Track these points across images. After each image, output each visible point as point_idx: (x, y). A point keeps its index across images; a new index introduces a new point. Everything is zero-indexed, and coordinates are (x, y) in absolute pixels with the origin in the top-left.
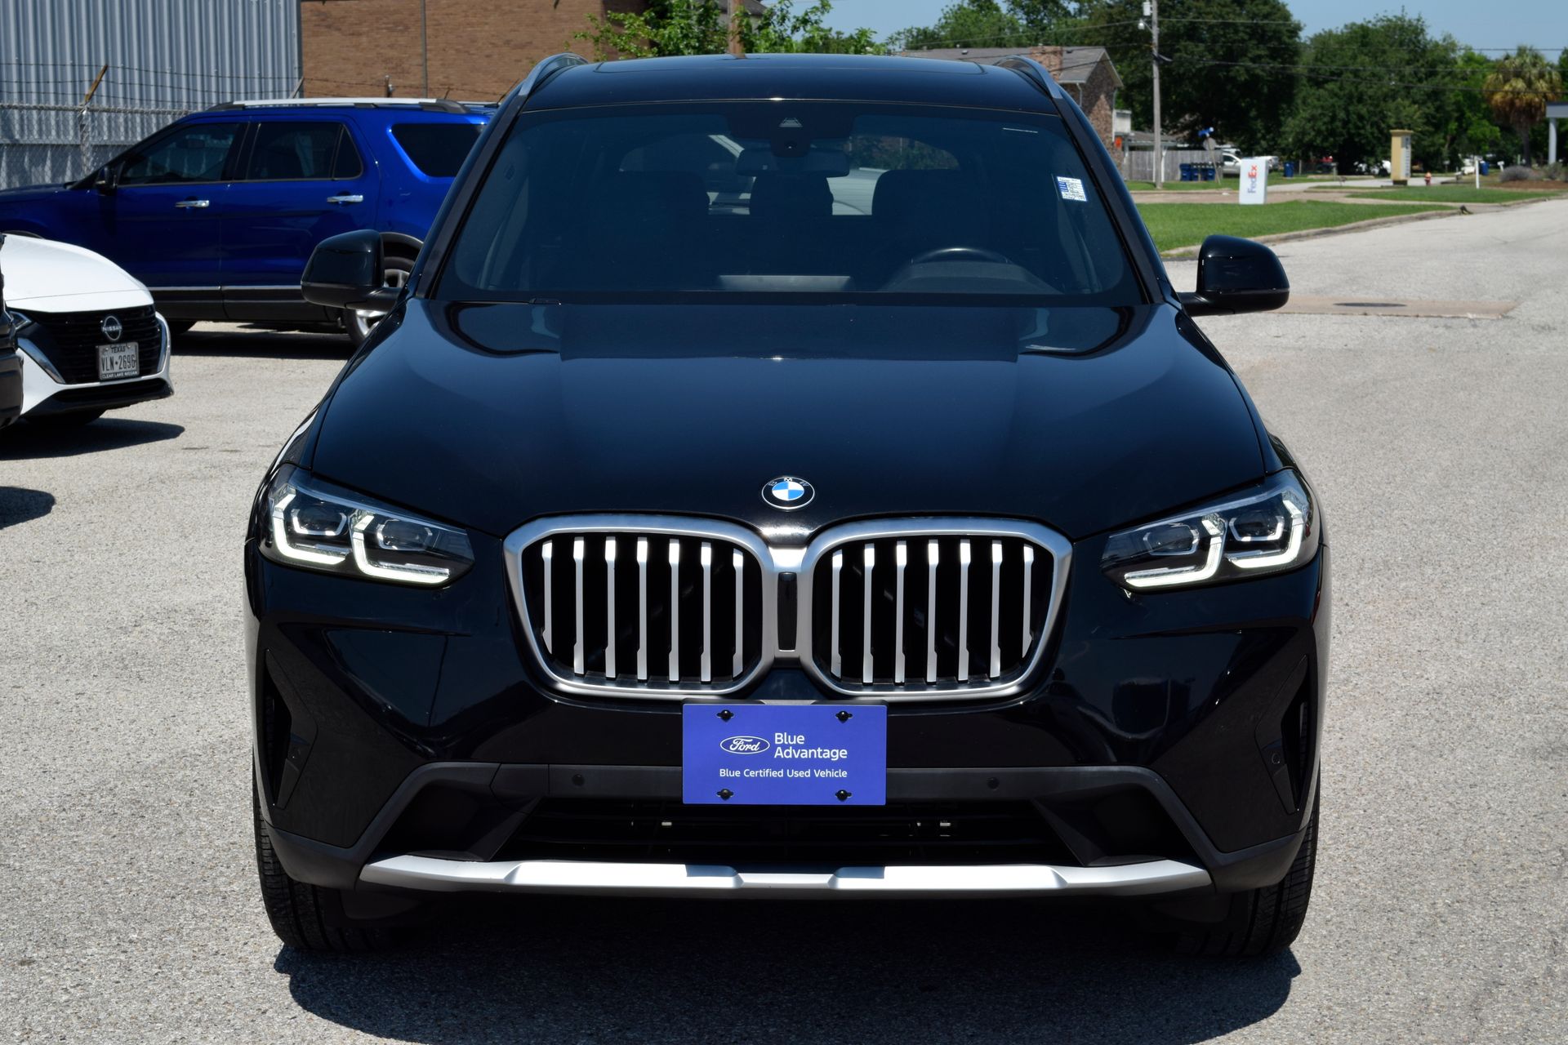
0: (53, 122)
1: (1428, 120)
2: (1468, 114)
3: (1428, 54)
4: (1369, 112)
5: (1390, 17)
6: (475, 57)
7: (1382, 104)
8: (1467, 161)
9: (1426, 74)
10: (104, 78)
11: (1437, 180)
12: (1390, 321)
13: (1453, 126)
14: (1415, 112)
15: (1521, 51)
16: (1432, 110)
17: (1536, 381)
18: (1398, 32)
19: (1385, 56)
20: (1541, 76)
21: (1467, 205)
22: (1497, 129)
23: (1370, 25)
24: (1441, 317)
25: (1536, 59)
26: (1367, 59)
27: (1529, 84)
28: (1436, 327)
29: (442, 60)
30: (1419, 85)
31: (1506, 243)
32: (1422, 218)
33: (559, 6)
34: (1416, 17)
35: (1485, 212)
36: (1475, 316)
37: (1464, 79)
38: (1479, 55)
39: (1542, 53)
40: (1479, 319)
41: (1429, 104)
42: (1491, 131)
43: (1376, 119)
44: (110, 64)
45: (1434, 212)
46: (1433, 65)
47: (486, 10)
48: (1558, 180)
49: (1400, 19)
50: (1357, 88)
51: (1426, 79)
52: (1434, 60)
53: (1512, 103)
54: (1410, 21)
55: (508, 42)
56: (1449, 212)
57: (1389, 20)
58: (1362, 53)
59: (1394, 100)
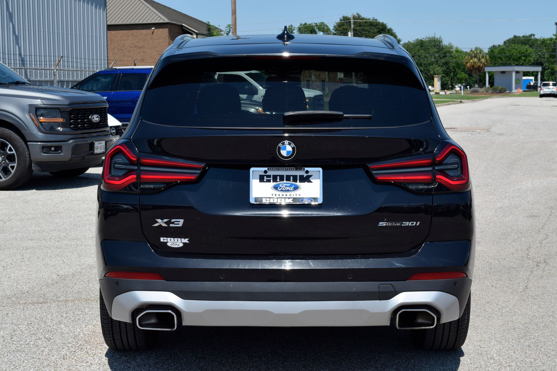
0: (48, 74)
1: (444, 72)
2: (457, 70)
3: (444, 50)
4: (424, 69)
5: (430, 37)
6: (124, 51)
7: (429, 67)
8: (456, 86)
9: (443, 56)
10: (62, 60)
11: (448, 92)
12: (454, 133)
13: (452, 74)
14: (440, 69)
15: (476, 49)
16: (445, 69)
17: (502, 147)
18: (433, 42)
19: (429, 50)
20: (483, 57)
21: (462, 100)
22: (467, 75)
23: (424, 40)
24: (469, 131)
25: (481, 51)
26: (423, 51)
27: (479, 60)
28: (468, 134)
29: (113, 52)
30: (441, 60)
31: (481, 111)
32: (448, 104)
33: (153, 34)
34: (439, 37)
35: (468, 103)
36: (479, 131)
37: (456, 58)
38: (460, 50)
39: (482, 49)
40: (481, 132)
41: (444, 67)
42: (465, 75)
43: (426, 72)
44: (63, 56)
45: (452, 102)
46: (445, 53)
47: (128, 35)
48: (489, 92)
49: (434, 38)
50: (419, 61)
51: (443, 58)
52: (446, 52)
53: (473, 66)
54: (437, 38)
55: (136, 46)
56: (457, 102)
57: (430, 38)
58: (421, 49)
59: (432, 65)
